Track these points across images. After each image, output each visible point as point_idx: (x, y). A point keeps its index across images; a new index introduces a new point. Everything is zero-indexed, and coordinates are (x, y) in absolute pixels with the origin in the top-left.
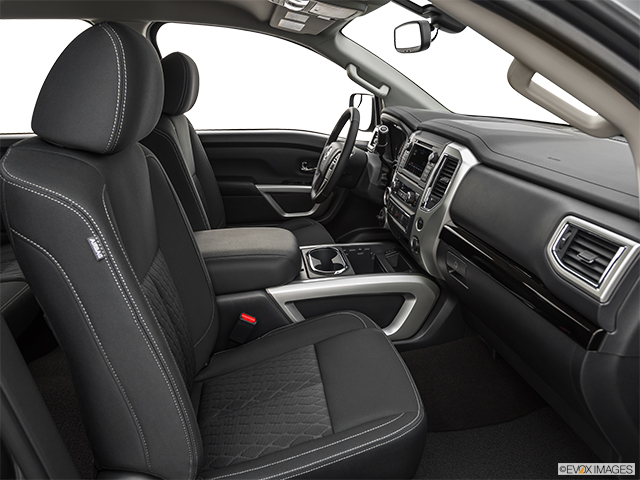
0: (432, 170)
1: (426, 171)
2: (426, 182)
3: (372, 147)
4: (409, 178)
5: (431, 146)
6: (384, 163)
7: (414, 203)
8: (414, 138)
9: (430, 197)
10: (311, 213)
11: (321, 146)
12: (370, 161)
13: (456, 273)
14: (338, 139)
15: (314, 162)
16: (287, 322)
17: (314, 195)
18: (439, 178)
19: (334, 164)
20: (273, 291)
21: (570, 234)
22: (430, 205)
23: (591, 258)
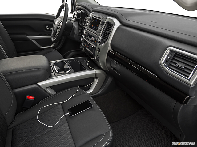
0: (102, 28)
1: (99, 29)
2: (100, 33)
3: (73, 20)
4: (92, 32)
5: (100, 18)
6: (79, 26)
7: (95, 42)
8: (91, 15)
9: (102, 39)
10: (52, 46)
11: (53, 20)
12: (74, 25)
13: (114, 69)
14: (60, 16)
15: (51, 26)
16: (49, 95)
17: (53, 39)
18: (105, 31)
19: (60, 26)
20: (40, 84)
21: (171, 55)
22: (102, 42)
23: (183, 66)
